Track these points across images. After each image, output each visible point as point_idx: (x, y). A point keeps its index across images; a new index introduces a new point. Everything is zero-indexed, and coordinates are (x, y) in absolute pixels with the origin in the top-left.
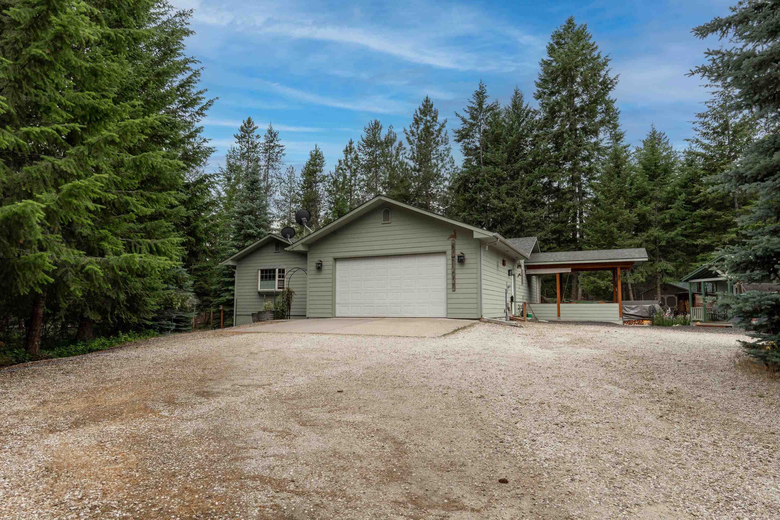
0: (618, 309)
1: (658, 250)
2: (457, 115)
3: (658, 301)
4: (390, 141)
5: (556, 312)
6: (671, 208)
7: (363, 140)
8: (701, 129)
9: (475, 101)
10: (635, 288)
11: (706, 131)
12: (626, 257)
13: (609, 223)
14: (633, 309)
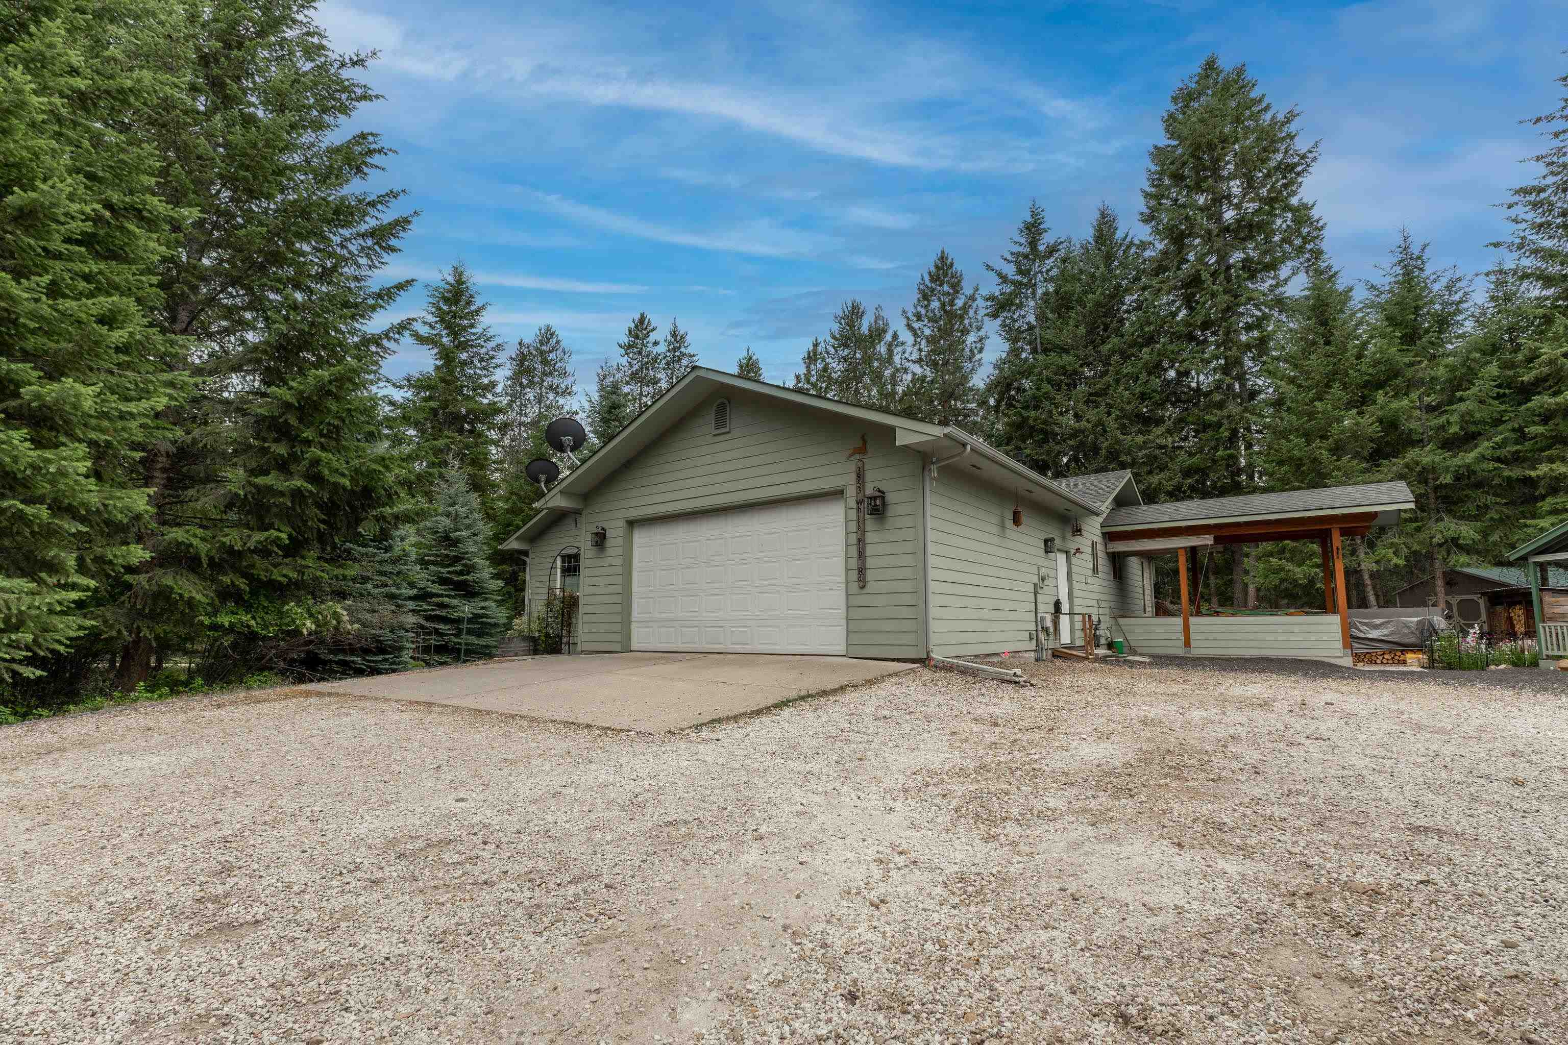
0: (1338, 628)
1: (1432, 496)
2: (989, 268)
3: (1438, 609)
4: (877, 333)
5: (1181, 636)
6: (1461, 400)
7: (834, 337)
8: (1531, 216)
9: (1023, 240)
10: (1378, 582)
11: (1543, 219)
12: (1354, 503)
13: (1309, 443)
14: (1376, 627)
